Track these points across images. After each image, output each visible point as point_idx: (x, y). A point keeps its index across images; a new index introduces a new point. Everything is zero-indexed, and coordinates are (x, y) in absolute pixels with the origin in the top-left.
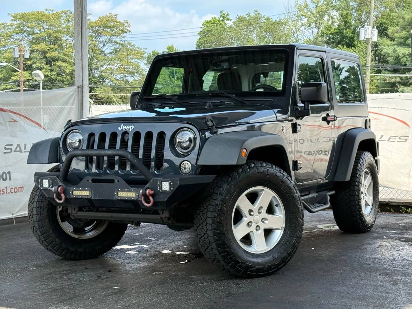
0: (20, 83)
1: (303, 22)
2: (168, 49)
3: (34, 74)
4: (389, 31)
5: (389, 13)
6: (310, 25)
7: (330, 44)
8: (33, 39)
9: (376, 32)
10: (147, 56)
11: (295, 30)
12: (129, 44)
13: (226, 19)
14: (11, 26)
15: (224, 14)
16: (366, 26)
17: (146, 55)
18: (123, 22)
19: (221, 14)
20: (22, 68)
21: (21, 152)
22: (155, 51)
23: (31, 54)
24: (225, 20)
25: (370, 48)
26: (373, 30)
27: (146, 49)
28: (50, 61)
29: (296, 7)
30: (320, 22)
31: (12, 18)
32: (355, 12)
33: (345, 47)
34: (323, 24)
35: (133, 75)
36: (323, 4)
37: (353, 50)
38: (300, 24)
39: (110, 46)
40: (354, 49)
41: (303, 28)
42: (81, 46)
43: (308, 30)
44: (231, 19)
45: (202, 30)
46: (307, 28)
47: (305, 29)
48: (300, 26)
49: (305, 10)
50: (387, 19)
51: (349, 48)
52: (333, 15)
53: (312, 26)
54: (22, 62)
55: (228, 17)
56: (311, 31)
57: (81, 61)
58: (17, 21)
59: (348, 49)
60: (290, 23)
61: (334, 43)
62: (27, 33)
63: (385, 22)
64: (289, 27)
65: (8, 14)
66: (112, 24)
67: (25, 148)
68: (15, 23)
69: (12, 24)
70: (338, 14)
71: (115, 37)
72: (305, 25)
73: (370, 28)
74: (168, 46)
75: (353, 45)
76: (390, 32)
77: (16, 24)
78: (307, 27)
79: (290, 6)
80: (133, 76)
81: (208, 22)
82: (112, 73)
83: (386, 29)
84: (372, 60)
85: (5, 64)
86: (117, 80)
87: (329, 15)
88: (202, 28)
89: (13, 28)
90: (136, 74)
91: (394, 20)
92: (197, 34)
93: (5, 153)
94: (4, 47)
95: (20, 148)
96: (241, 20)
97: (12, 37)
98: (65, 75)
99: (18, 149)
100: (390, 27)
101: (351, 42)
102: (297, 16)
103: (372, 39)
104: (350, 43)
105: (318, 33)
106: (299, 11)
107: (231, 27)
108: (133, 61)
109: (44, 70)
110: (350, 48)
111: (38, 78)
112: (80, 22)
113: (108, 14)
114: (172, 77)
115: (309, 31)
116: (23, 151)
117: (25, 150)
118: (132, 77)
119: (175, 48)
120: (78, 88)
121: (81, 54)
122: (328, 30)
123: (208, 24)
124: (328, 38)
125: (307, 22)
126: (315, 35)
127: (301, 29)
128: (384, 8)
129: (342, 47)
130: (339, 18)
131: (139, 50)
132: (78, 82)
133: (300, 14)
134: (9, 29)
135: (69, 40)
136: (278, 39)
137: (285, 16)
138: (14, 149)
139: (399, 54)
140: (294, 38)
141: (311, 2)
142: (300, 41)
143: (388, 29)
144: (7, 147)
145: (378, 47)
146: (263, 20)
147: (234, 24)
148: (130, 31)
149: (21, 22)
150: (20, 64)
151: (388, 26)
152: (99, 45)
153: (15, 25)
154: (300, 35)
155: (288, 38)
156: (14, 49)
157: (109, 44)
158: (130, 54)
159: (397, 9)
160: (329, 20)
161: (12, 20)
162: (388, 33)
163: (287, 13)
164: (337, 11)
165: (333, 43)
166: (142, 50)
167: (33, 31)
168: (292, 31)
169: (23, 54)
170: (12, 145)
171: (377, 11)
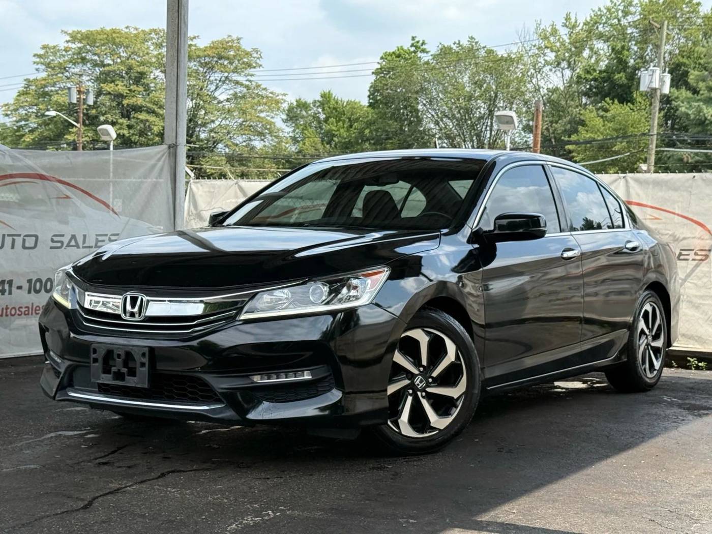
0: (78, 145)
1: (548, 59)
2: (322, 97)
3: (100, 130)
4: (691, 77)
5: (691, 48)
6: (559, 64)
7: (591, 97)
8: (101, 73)
9: (668, 78)
10: (287, 108)
11: (533, 72)
12: (258, 86)
13: (420, 50)
14: (66, 52)
15: (418, 42)
16: (651, 68)
17: (285, 106)
18: (249, 50)
19: (413, 42)
20: (81, 120)
21: (78, 247)
22: (300, 99)
23: (96, 98)
24: (419, 53)
25: (657, 105)
26: (664, 74)
27: (285, 95)
28: (127, 111)
29: (537, 33)
30: (576, 59)
31: (68, 38)
32: (635, 45)
33: (616, 101)
34: (581, 63)
35: (263, 138)
36: (582, 29)
37: (629, 107)
38: (543, 62)
39: (227, 90)
40: (632, 106)
41: (548, 68)
42: (176, 81)
43: (555, 71)
44: (428, 50)
45: (379, 66)
46: (554, 70)
47: (551, 70)
48: (542, 65)
49: (552, 39)
50: (689, 57)
51: (623, 103)
52: (597, 48)
53: (562, 65)
54: (82, 111)
55: (424, 47)
56: (559, 74)
57: (175, 104)
58: (76, 43)
59: (621, 105)
60: (526, 59)
61: (597, 96)
62: (91, 64)
63: (685, 63)
64: (524, 65)
65: (62, 31)
66: (232, 53)
67: (84, 242)
68: (73, 46)
69: (68, 49)
70: (606, 47)
71: (236, 74)
72: (551, 64)
73: (658, 71)
74: (323, 93)
75: (629, 99)
76: (691, 79)
77: (75, 49)
78: (555, 68)
79: (526, 32)
80: (262, 140)
81: (390, 55)
82: (228, 133)
83: (686, 74)
84: (660, 126)
85: (53, 113)
86: (237, 145)
87: (591, 49)
88: (378, 63)
89: (69, 55)
90: (267, 136)
91: (700, 61)
92: (371, 74)
93: (51, 248)
94: (53, 86)
95: (76, 241)
96: (445, 52)
97: (67, 69)
98: (152, 134)
99: (73, 243)
100: (692, 71)
101: (626, 94)
102: (539, 48)
103: (660, 90)
104: (625, 96)
105: (572, 77)
106: (541, 41)
107: (427, 63)
108: (262, 115)
109: (118, 127)
110: (625, 103)
111: (106, 137)
112: (176, 41)
113: (226, 37)
114: (327, 144)
115: (557, 75)
116: (81, 246)
117: (85, 245)
118: (262, 142)
119: (333, 96)
120: (170, 147)
121: (175, 93)
122: (588, 72)
123: (389, 58)
124: (588, 87)
125: (554, 58)
126: (567, 80)
127: (544, 69)
128: (685, 39)
129: (611, 101)
130: (608, 54)
131: (274, 96)
132: (169, 139)
133: (543, 45)
134: (64, 56)
135: (160, 77)
136: (505, 86)
137: (519, 47)
138: (66, 242)
139: (706, 115)
140: (532, 84)
141: (563, 26)
142: (541, 90)
143: (689, 74)
144: (56, 239)
145: (671, 104)
146: (482, 53)
147: (433, 59)
148: (261, 65)
149: (82, 45)
150: (79, 114)
151: (689, 70)
152: (209, 86)
153: (73, 50)
154: (542, 81)
155: (522, 84)
156: (69, 89)
157: (225, 86)
158: (259, 104)
159: (706, 41)
160: (590, 57)
161: (67, 42)
162: (689, 80)
163: (521, 42)
164: (605, 42)
165: (596, 94)
166: (280, 97)
167: (102, 62)
168: (529, 74)
169: (85, 97)
170: (63, 236)
171: (673, 44)
